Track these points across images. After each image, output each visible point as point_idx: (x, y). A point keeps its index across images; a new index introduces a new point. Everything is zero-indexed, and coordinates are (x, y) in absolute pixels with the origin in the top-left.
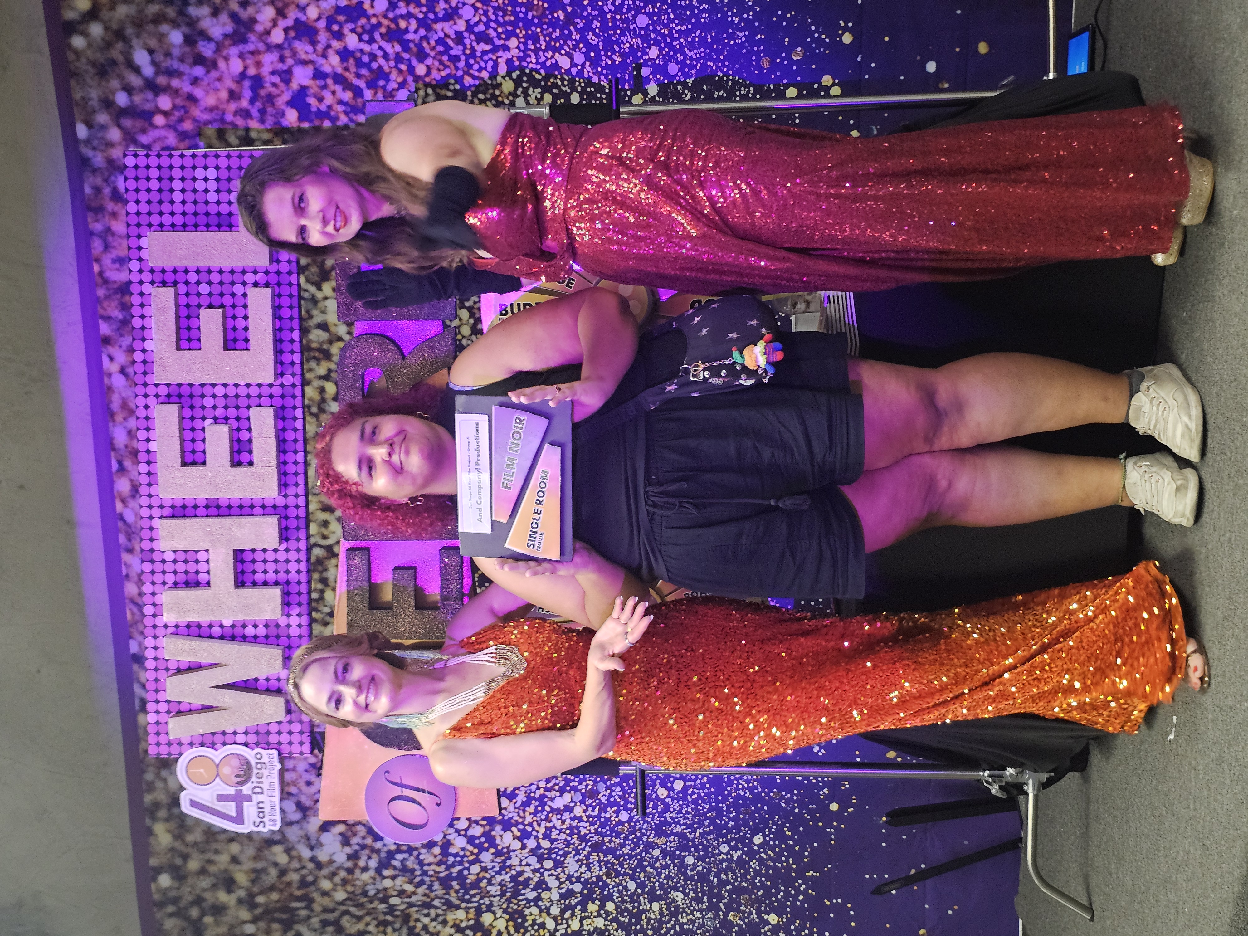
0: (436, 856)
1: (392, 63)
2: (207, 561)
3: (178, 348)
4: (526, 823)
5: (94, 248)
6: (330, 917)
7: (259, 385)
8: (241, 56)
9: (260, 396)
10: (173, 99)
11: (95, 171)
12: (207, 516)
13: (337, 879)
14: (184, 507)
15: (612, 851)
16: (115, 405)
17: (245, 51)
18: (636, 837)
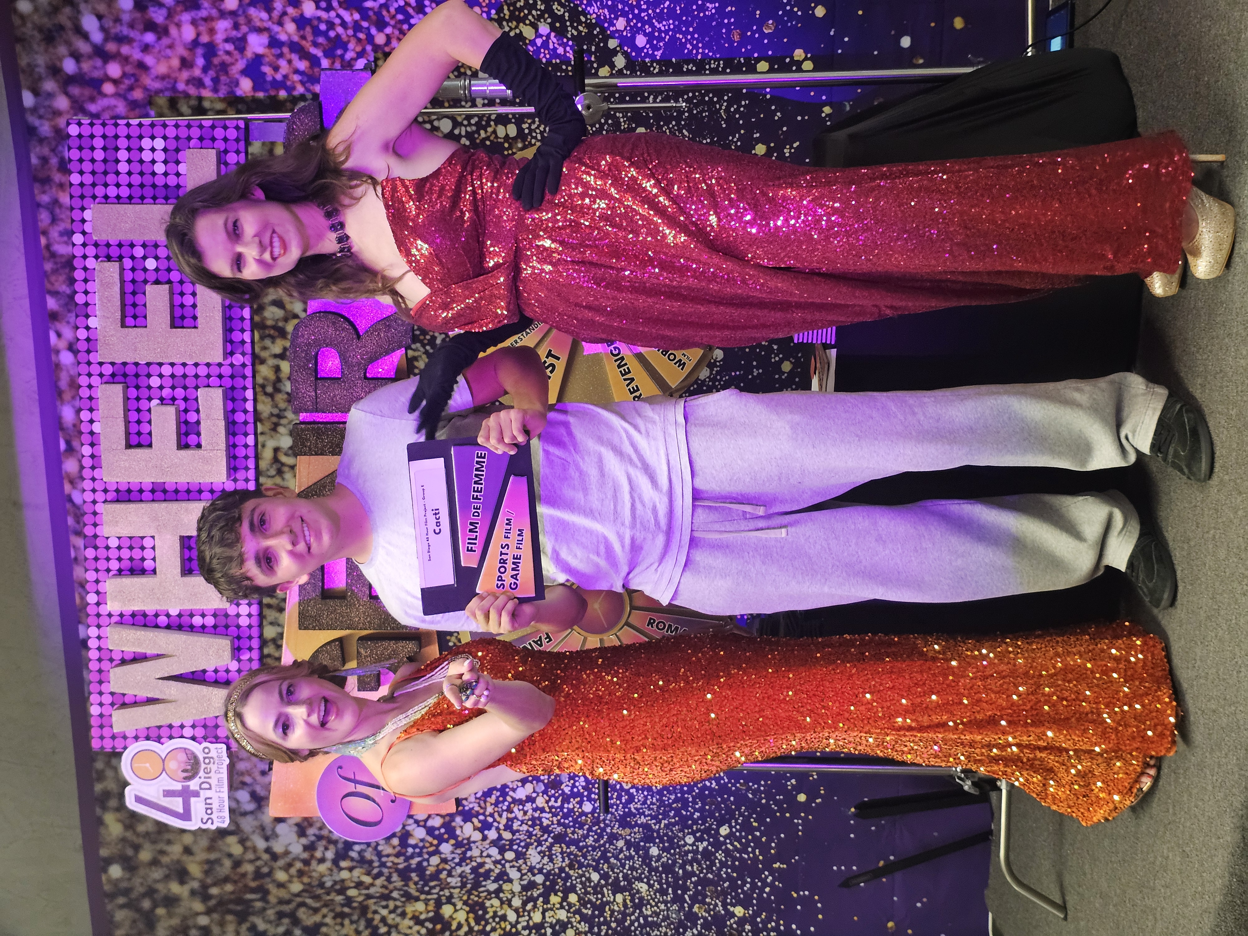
0: (394, 847)
1: (350, 32)
2: (153, 548)
3: (123, 325)
4: (487, 813)
5: (41, 221)
6: (287, 908)
7: (208, 365)
8: (194, 22)
9: (208, 376)
10: (123, 66)
11: (42, 140)
12: (153, 500)
13: (293, 871)
14: (129, 491)
15: (575, 843)
16: (63, 383)
17: (197, 17)
18: (600, 828)
